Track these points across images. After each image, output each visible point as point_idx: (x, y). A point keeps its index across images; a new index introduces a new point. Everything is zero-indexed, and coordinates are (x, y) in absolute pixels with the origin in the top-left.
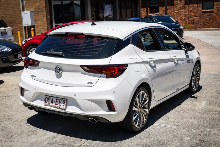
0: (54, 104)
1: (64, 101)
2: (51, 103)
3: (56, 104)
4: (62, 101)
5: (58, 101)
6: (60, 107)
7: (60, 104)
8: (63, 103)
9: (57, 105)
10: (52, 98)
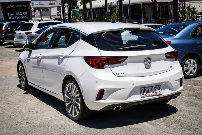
0: (151, 94)
1: (159, 88)
2: (148, 93)
3: (152, 93)
4: (157, 88)
5: (153, 89)
6: (157, 94)
7: (156, 91)
8: (159, 90)
9: (154, 93)
10: (147, 89)
